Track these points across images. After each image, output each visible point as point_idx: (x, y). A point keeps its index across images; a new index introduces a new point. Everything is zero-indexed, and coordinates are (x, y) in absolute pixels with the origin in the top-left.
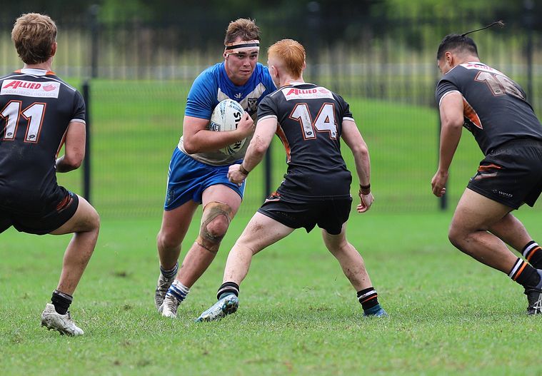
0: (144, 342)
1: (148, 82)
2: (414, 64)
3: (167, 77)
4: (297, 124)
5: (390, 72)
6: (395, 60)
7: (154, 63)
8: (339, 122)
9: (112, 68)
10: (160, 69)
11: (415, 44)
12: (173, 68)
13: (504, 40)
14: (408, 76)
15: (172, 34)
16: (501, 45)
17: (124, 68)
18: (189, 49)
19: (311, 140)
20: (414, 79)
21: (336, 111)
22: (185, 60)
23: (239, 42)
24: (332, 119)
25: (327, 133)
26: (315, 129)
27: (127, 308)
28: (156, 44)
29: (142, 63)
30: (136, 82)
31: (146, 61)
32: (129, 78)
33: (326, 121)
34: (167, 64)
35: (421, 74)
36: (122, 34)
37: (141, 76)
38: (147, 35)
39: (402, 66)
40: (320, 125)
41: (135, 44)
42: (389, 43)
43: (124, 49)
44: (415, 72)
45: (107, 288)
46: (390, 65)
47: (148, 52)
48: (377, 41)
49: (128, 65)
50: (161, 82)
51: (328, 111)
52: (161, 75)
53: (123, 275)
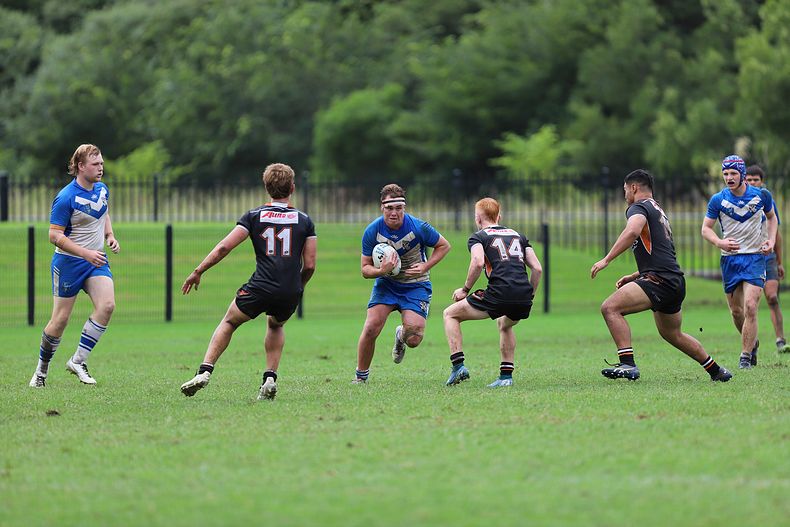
0: (340, 404)
1: (342, 224)
2: (527, 212)
3: (355, 221)
4: (496, 250)
5: (510, 217)
6: (513, 210)
7: (347, 211)
8: (524, 251)
9: (317, 215)
10: (351, 216)
11: (527, 198)
12: (360, 214)
13: (589, 194)
14: (522, 220)
15: (359, 191)
16: (587, 200)
17: (326, 215)
18: (371, 202)
19: (506, 261)
20: (527, 222)
21: (521, 243)
22: (368, 209)
23: (388, 199)
24: (519, 248)
25: (516, 258)
26: (508, 254)
27: (328, 381)
28: (348, 198)
29: (338, 210)
30: (335, 224)
31: (341, 209)
32: (330, 221)
33: (515, 249)
34: (355, 212)
35: (531, 219)
36: (325, 191)
37: (338, 220)
38: (342, 192)
39: (518, 213)
40: (512, 252)
41: (334, 197)
42: (509, 197)
43: (326, 201)
44: (527, 217)
45: (314, 367)
46: (510, 212)
47: (343, 203)
48: (501, 196)
49: (329, 213)
50: (351, 224)
51: (516, 243)
52: (351, 219)
53: (325, 358)
